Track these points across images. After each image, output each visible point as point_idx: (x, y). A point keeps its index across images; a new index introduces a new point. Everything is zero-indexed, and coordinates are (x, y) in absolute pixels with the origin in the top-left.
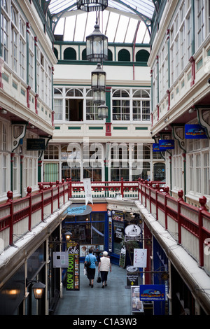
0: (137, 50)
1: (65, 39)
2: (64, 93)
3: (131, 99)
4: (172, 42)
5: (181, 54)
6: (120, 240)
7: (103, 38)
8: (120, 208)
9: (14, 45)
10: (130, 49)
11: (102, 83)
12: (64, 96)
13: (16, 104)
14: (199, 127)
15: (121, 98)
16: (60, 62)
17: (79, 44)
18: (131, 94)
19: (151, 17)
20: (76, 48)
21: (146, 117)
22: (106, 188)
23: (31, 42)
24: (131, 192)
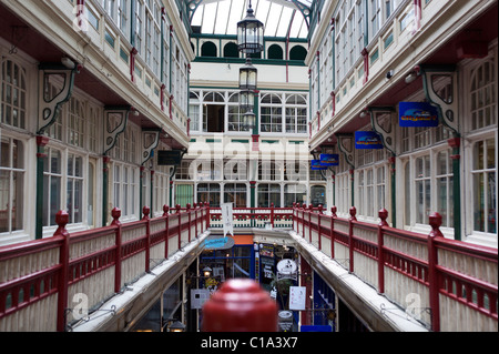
0: (291, 45)
1: (203, 31)
2: (201, 97)
3: (284, 105)
4: (339, 32)
5: (350, 47)
6: (269, 280)
7: (258, 24)
8: (269, 240)
9: (148, 35)
10: (282, 45)
11: (252, 82)
12: (201, 101)
13: (150, 105)
14: (373, 134)
15: (271, 105)
16: (197, 60)
17: (220, 37)
18: (284, 100)
19: (309, 5)
20: (216, 42)
21: (302, 128)
22: (252, 216)
23: (166, 32)
24: (283, 221)
